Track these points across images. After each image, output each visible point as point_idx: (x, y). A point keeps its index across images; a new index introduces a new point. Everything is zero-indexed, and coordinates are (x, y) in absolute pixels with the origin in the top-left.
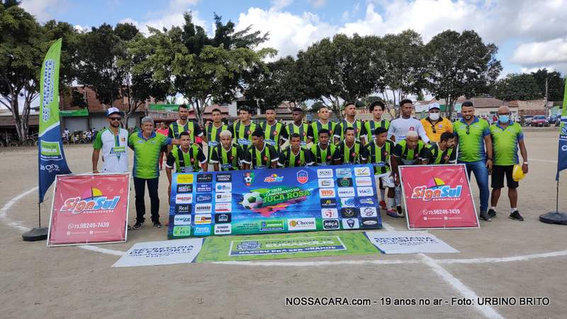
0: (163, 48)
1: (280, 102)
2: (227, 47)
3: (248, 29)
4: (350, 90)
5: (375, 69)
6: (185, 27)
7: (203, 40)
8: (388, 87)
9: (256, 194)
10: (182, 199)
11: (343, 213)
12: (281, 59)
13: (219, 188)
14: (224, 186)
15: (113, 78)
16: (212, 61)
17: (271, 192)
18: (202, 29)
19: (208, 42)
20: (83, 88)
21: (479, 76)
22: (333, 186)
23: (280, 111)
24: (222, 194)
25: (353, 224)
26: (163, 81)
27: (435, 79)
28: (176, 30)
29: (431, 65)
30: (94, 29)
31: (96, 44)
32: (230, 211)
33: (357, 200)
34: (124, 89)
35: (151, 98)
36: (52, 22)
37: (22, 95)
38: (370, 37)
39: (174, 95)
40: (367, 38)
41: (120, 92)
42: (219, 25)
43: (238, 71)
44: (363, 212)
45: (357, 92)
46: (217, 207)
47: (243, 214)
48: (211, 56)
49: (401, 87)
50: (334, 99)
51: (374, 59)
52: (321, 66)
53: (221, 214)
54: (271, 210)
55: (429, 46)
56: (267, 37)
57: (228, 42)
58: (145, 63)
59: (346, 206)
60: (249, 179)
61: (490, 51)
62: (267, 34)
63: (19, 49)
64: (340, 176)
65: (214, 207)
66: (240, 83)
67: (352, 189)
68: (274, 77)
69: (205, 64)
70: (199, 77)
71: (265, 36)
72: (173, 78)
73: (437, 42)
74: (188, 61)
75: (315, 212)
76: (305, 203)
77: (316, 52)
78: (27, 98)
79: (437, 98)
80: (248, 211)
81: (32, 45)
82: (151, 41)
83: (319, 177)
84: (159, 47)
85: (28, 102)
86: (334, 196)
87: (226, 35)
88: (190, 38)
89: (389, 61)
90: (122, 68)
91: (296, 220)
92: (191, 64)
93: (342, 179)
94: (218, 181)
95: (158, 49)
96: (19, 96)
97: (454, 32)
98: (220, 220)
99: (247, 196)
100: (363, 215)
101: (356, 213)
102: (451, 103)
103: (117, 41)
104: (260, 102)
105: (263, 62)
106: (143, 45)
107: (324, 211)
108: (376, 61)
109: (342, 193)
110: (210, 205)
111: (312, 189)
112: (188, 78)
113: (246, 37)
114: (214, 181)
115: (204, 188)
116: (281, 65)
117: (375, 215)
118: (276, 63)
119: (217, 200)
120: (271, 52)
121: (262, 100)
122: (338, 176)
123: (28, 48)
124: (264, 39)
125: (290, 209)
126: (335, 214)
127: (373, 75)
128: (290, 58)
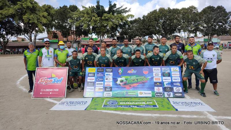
0: (87, 15)
1: (135, 37)
2: (113, 14)
3: (122, 7)
4: (165, 32)
5: (176, 23)
6: (96, 6)
7: (104, 12)
8: (182, 30)
9: (123, 78)
10: (90, 79)
11: (165, 89)
12: (135, 19)
13: (107, 75)
14: (109, 74)
15: (68, 27)
16: (107, 20)
17: (130, 78)
18: (103, 7)
19: (105, 12)
20: (56, 31)
21: (224, 26)
22: (161, 76)
23: (134, 41)
24: (108, 78)
25: (170, 95)
26: (87, 29)
27: (204, 27)
28: (93, 7)
29: (202, 21)
30: (60, 7)
31: (61, 13)
32: (111, 86)
33: (172, 83)
34: (72, 31)
35: (83, 35)
36: (45, 5)
37: (33, 34)
38: (175, 9)
39: (91, 34)
40: (173, 9)
41: (70, 33)
42: (110, 5)
43: (117, 24)
44: (175, 89)
45: (168, 33)
46: (106, 84)
47: (117, 87)
48: (107, 18)
49: (188, 30)
50: (158, 36)
51: (176, 18)
52: (152, 21)
53: (107, 87)
54: (130, 86)
55: (201, 13)
56: (130, 10)
57: (113, 12)
58: (80, 21)
59: (167, 86)
60: (120, 71)
61: (229, 15)
62: (130, 9)
63: (32, 15)
64: (164, 72)
65: (104, 84)
66: (118, 29)
67: (170, 78)
68: (133, 27)
69: (104, 21)
70: (101, 27)
71: (129, 9)
72: (91, 27)
73: (205, 11)
74: (97, 20)
75: (152, 88)
76: (146, 84)
77: (151, 16)
78: (35, 35)
79: (204, 36)
80: (120, 86)
81: (37, 14)
82: (83, 12)
83: (153, 71)
84: (86, 14)
85: (35, 36)
86: (161, 81)
87: (113, 9)
88: (99, 10)
89: (183, 20)
90: (71, 23)
91: (142, 92)
92: (98, 21)
93: (165, 73)
94: (106, 72)
95: (86, 15)
96: (32, 34)
97: (213, 6)
98: (107, 90)
99: (119, 79)
100: (175, 91)
101: (171, 89)
102: (211, 38)
103: (70, 12)
104: (126, 37)
105: (128, 20)
106: (79, 14)
107: (156, 88)
108: (177, 19)
109: (165, 79)
110: (102, 82)
111: (150, 77)
112: (97, 27)
113: (121, 10)
114: (104, 72)
115: (100, 75)
116: (135, 21)
117: (181, 91)
118: (133, 20)
119: (106, 81)
120: (131, 16)
121: (127, 36)
122: (163, 71)
123: (35, 15)
124: (129, 11)
125: (139, 86)
126: (161, 89)
127: (176, 25)
128: (139, 18)
